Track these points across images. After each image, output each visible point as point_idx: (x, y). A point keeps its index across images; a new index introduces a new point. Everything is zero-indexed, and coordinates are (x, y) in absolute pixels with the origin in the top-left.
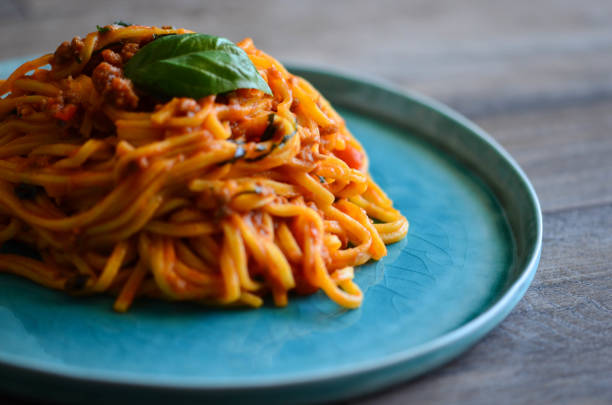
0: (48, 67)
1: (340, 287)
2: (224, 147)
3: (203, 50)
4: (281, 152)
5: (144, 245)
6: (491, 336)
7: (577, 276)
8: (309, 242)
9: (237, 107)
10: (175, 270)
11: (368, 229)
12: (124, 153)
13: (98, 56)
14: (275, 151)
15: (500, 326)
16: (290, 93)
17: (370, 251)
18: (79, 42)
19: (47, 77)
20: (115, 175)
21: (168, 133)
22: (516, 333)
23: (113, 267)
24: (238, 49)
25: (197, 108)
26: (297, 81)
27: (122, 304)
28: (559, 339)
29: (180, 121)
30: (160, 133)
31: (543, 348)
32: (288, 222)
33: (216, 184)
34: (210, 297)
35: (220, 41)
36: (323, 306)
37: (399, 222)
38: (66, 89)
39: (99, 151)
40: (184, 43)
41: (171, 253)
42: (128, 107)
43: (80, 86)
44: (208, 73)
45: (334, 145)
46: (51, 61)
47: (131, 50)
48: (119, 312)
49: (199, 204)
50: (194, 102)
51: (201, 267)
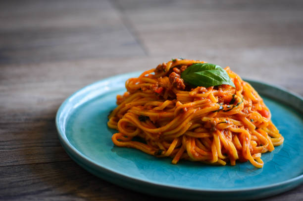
0: (153, 73)
1: (255, 160)
2: (215, 105)
3: (210, 69)
4: (236, 109)
5: (184, 140)
8: (245, 143)
9: (221, 91)
10: (195, 149)
11: (268, 140)
12: (179, 105)
13: (172, 70)
14: (234, 108)
16: (242, 87)
17: (268, 148)
18: (165, 64)
19: (153, 77)
20: (175, 113)
21: (195, 99)
23: (172, 147)
24: (224, 70)
25: (207, 90)
26: (245, 84)
27: (175, 161)
29: (200, 95)
30: (192, 99)
32: (238, 134)
33: (212, 119)
34: (206, 160)
35: (217, 67)
36: (249, 167)
37: (280, 138)
38: (159, 81)
39: (170, 104)
40: (203, 67)
41: (194, 143)
42: (181, 89)
43: (165, 81)
44: (212, 78)
45: (257, 108)
46: (155, 71)
47: (184, 68)
48: (174, 164)
49: (205, 126)
50: (205, 89)
51: (205, 149)
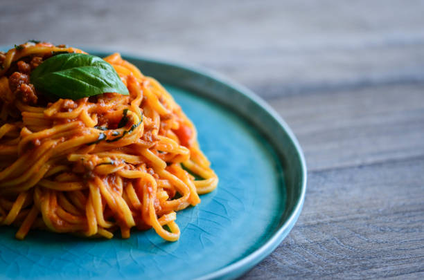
2: (92, 133)
3: (82, 66)
4: (130, 136)
5: (38, 196)
6: (264, 262)
7: (328, 219)
8: (146, 196)
9: (103, 105)
10: (56, 213)
11: (188, 186)
12: (26, 135)
13: (15, 66)
14: (126, 136)
15: (271, 255)
16: (141, 92)
17: (189, 200)
18: (3, 55)
20: (19, 149)
21: (55, 123)
22: (281, 261)
23: (16, 209)
24: (107, 65)
25: (75, 106)
27: (21, 234)
28: (309, 266)
29: (63, 115)
30: (50, 122)
31: (297, 272)
32: (135, 182)
33: (86, 157)
35: (94, 60)
36: (154, 240)
37: (210, 180)
39: (10, 132)
40: (70, 61)
41: (55, 202)
42: (31, 103)
43: (2, 85)
44: (84, 83)
45: (171, 126)
47: (37, 62)
48: (19, 240)
49: (74, 170)
50: (72, 103)
51: (74, 211)
